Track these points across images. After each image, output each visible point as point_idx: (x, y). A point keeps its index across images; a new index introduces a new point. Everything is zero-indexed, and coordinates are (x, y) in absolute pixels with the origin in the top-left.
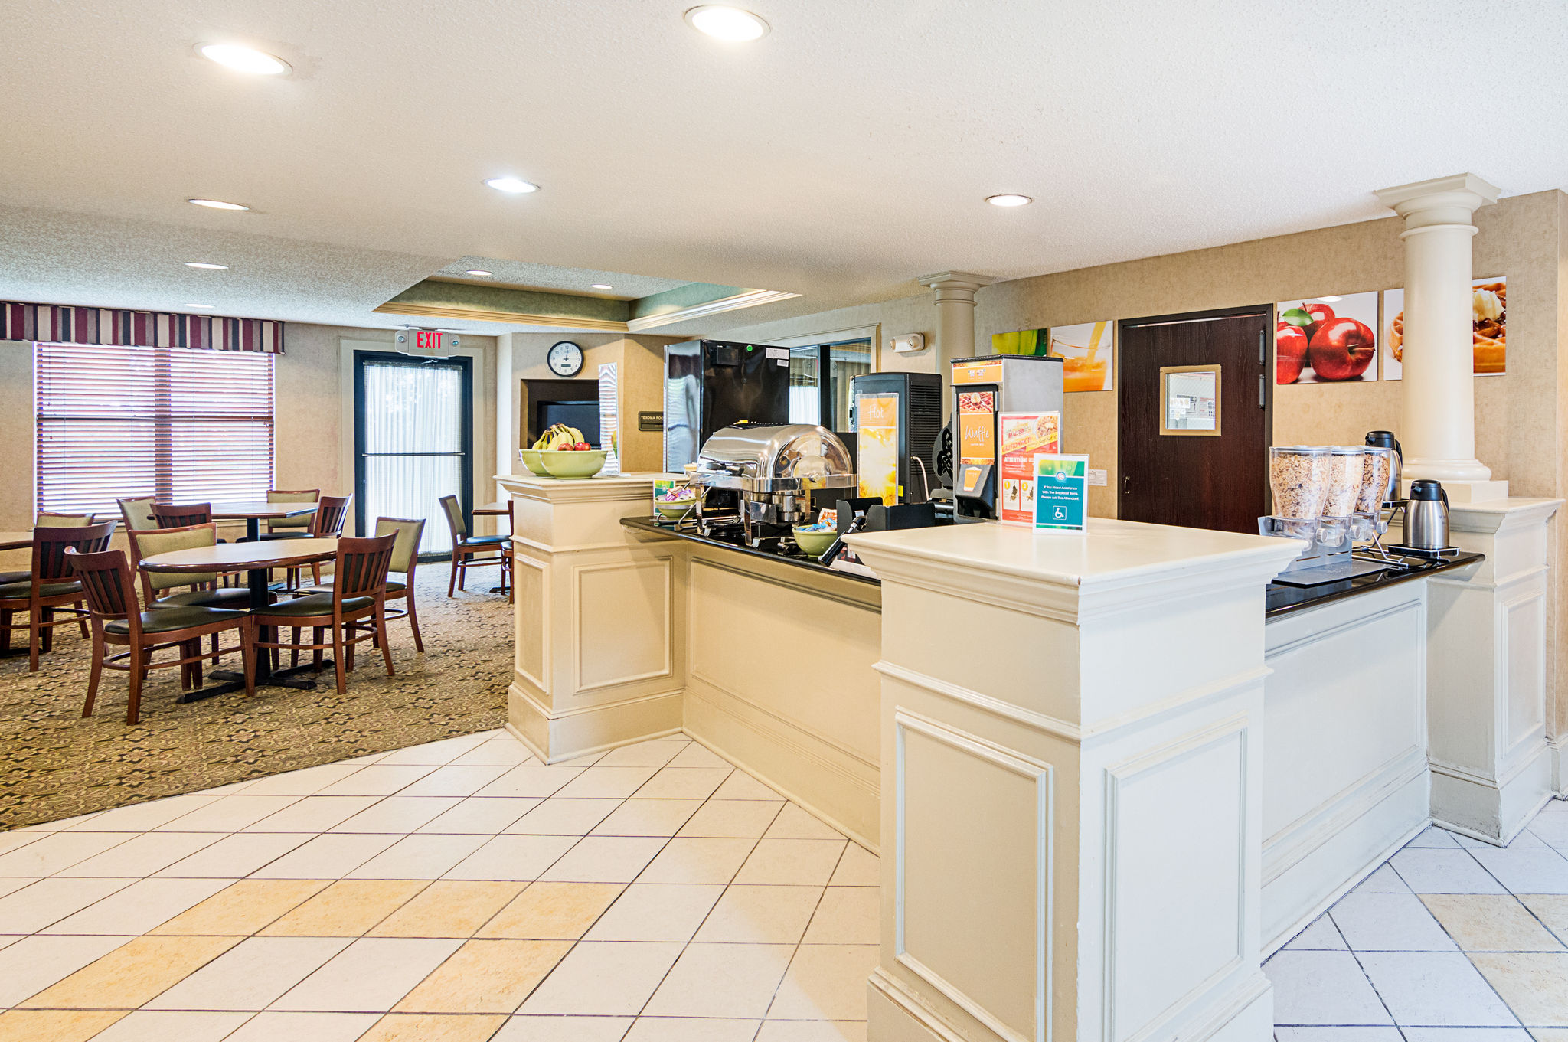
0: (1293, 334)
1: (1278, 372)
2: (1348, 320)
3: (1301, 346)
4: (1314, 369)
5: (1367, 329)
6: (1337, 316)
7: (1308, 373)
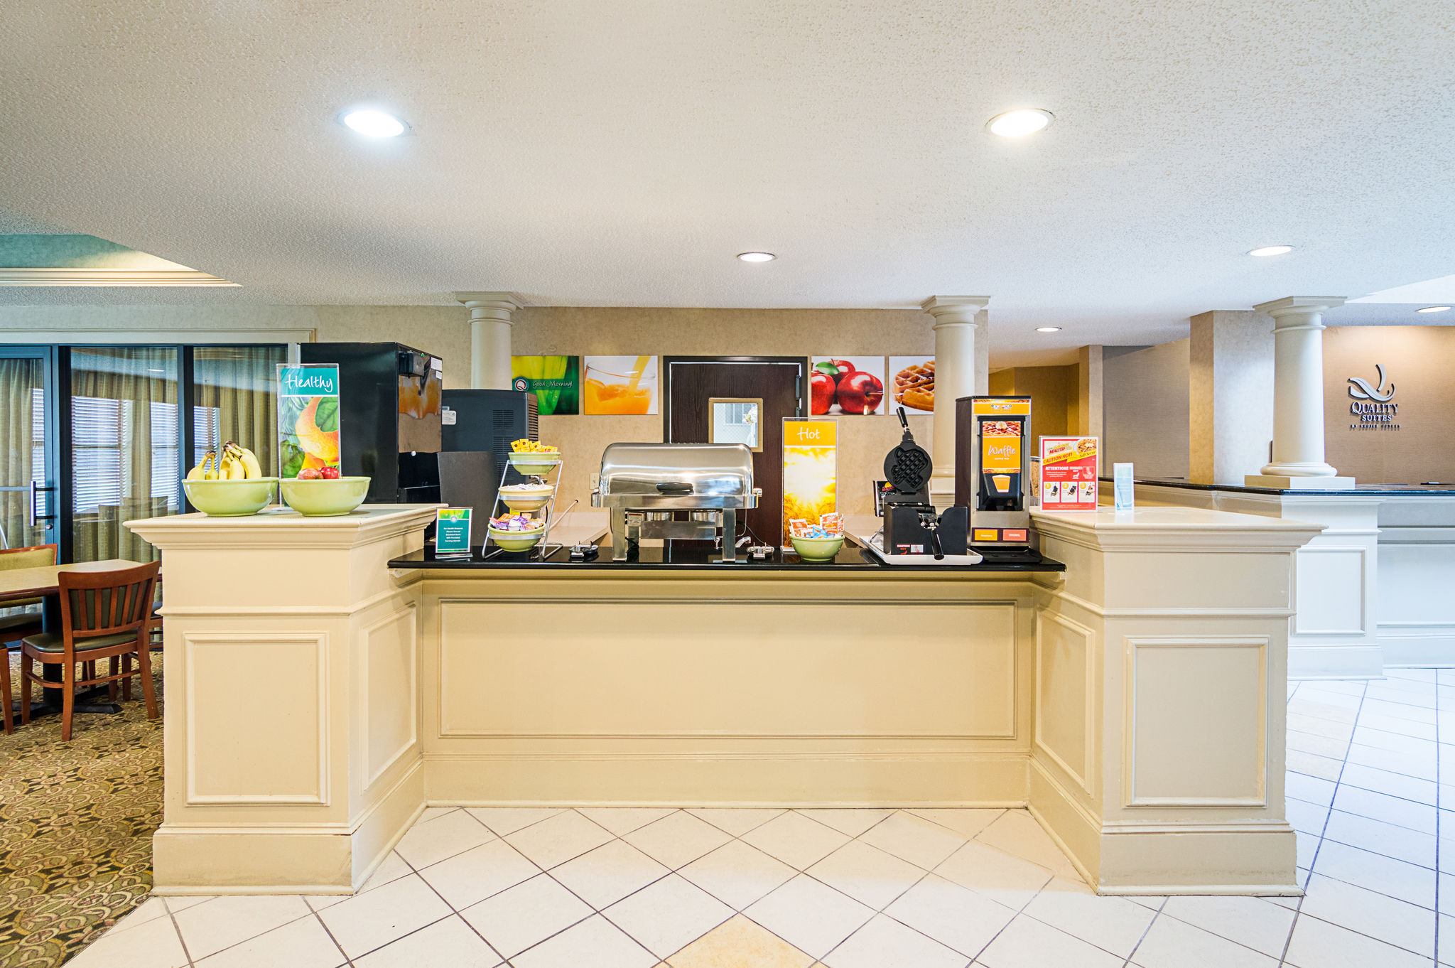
0: (824, 380)
1: (813, 406)
2: (865, 373)
3: (830, 388)
4: (841, 405)
5: (878, 381)
6: (857, 370)
7: (835, 408)
